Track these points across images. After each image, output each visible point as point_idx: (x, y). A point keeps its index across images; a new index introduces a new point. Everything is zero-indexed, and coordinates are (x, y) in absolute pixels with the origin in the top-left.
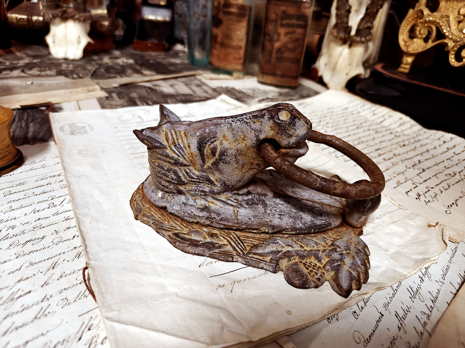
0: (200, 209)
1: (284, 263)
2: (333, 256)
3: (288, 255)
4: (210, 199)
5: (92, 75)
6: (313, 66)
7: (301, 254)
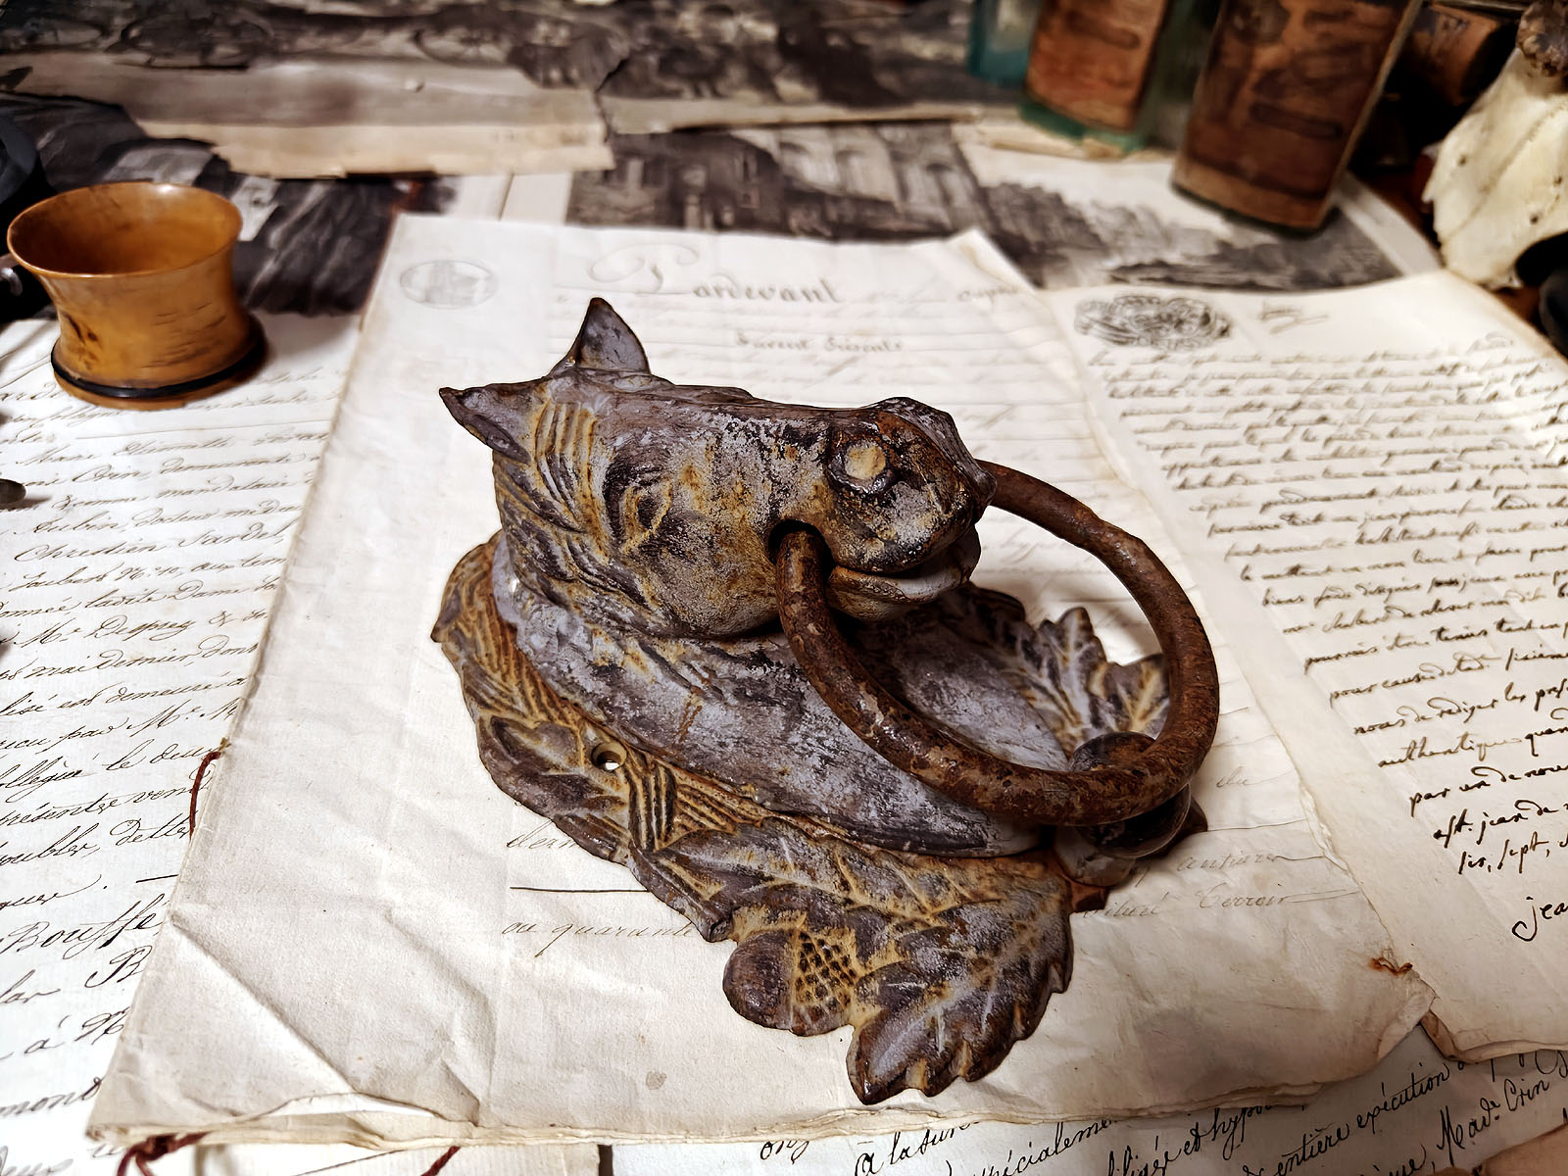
0: (595, 666)
1: (752, 922)
2: (919, 953)
3: (778, 898)
4: (633, 645)
5: (610, 76)
6: (1429, 151)
7: (822, 911)
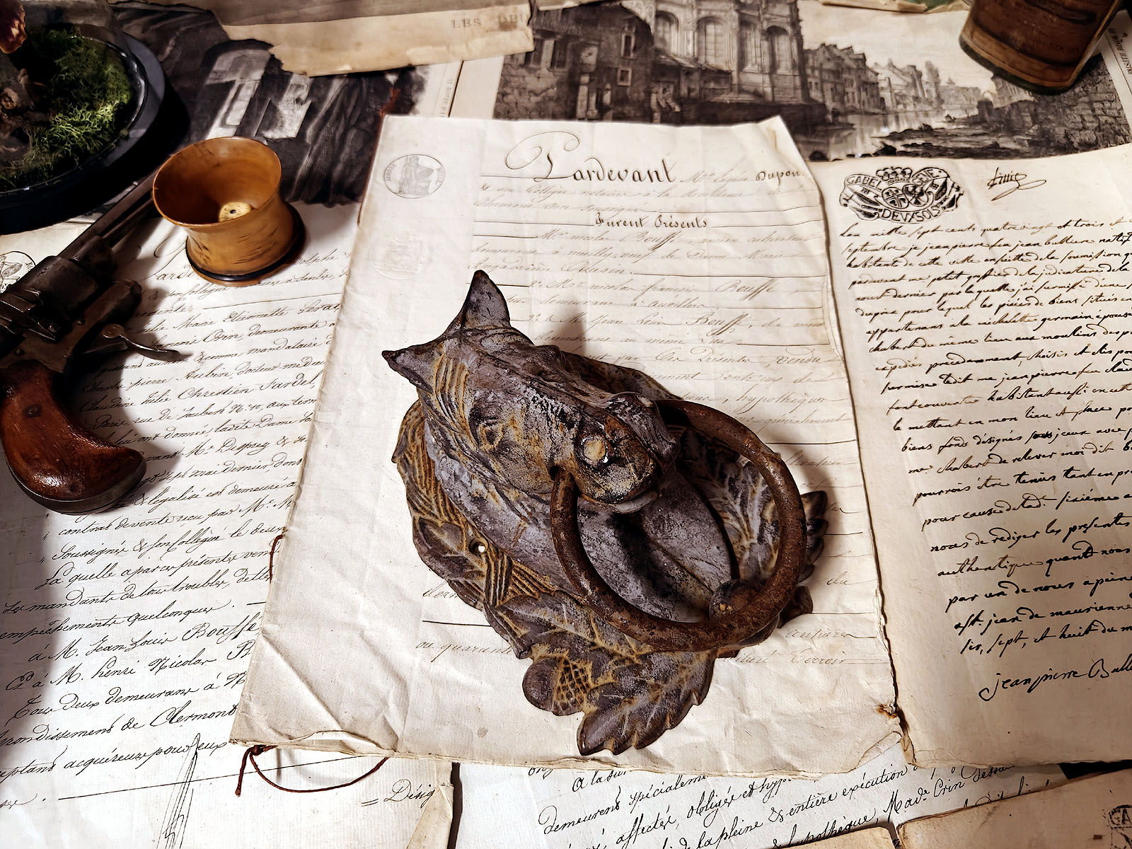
0: (473, 497)
1: (541, 651)
2: (623, 679)
3: (556, 638)
4: (492, 488)
7: (578, 649)
